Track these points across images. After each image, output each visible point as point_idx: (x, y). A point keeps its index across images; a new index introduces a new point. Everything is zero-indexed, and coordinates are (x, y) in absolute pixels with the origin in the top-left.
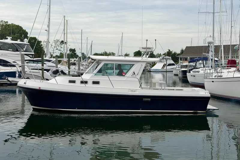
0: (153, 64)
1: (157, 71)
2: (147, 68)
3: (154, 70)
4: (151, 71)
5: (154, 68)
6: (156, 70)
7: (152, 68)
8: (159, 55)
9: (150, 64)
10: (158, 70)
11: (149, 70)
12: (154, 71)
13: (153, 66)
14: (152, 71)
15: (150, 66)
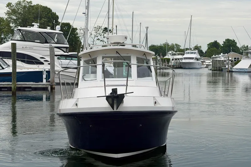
0: (236, 61)
1: (241, 71)
2: (227, 67)
3: (237, 69)
4: (232, 72)
5: (238, 66)
6: (241, 69)
7: (234, 67)
8: (245, 47)
9: (232, 61)
10: (243, 69)
11: (230, 69)
12: (237, 71)
13: (236, 64)
14: (234, 72)
15: (231, 64)
